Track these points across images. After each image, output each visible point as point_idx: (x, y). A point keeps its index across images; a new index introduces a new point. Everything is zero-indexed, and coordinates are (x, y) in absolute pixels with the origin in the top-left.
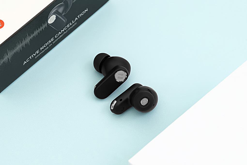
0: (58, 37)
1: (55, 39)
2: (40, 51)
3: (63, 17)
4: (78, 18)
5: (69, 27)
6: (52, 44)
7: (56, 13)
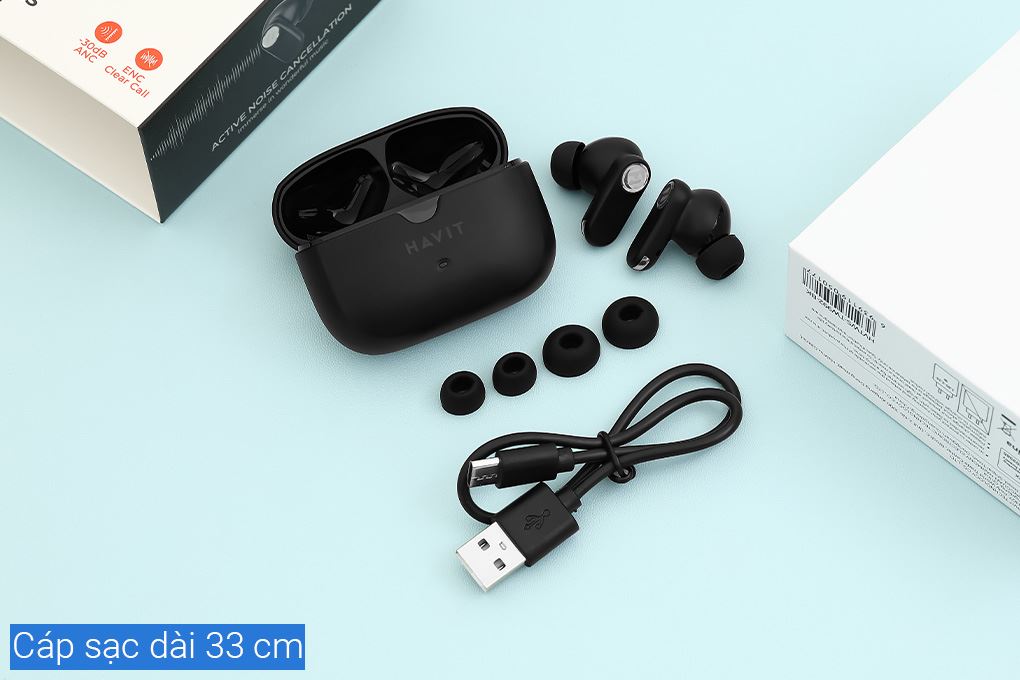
0: (288, 78)
1: (281, 83)
2: (249, 116)
3: (297, 29)
4: (329, 28)
5: (311, 53)
6: (275, 96)
7: (281, 21)
